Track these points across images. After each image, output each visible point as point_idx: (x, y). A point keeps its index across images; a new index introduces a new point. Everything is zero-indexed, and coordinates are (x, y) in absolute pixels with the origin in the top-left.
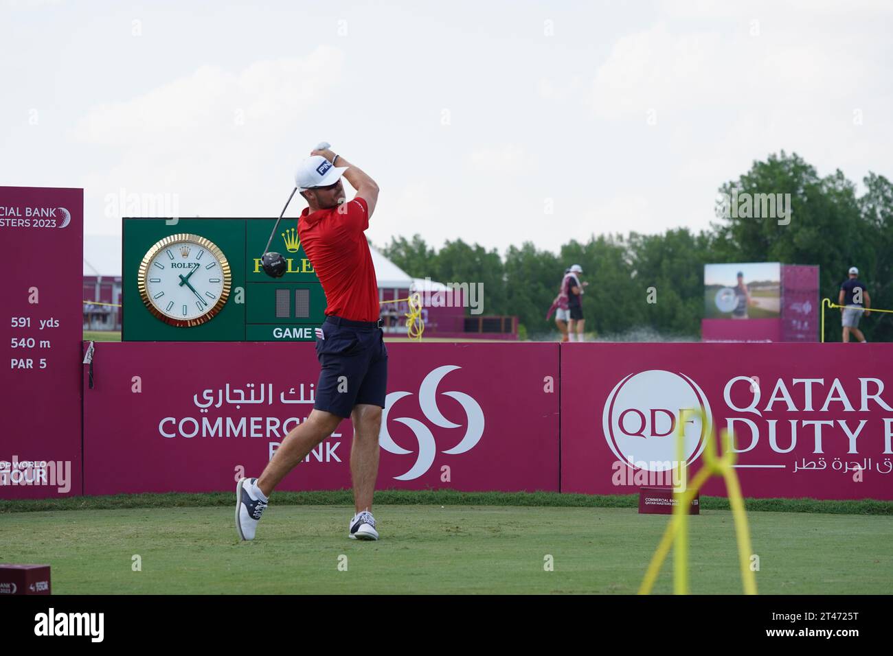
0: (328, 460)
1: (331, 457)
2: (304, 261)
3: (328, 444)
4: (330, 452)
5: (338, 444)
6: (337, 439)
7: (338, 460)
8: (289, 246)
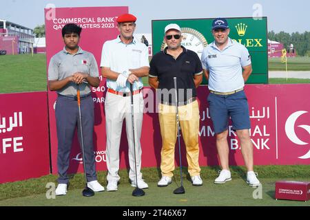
0: (262, 148)
1: (264, 146)
2: (248, 40)
3: (262, 140)
4: (264, 144)
5: (267, 140)
6: (267, 137)
7: (268, 148)
8: (239, 33)
